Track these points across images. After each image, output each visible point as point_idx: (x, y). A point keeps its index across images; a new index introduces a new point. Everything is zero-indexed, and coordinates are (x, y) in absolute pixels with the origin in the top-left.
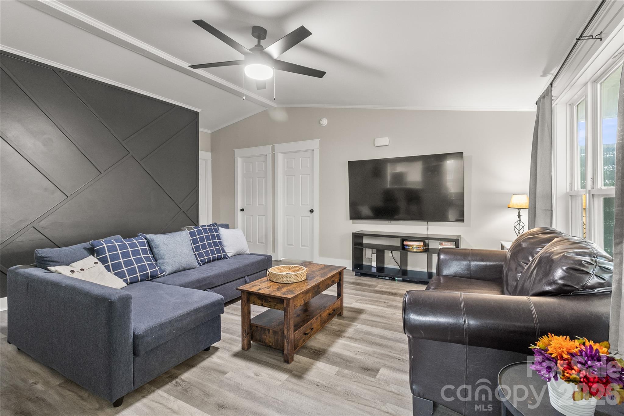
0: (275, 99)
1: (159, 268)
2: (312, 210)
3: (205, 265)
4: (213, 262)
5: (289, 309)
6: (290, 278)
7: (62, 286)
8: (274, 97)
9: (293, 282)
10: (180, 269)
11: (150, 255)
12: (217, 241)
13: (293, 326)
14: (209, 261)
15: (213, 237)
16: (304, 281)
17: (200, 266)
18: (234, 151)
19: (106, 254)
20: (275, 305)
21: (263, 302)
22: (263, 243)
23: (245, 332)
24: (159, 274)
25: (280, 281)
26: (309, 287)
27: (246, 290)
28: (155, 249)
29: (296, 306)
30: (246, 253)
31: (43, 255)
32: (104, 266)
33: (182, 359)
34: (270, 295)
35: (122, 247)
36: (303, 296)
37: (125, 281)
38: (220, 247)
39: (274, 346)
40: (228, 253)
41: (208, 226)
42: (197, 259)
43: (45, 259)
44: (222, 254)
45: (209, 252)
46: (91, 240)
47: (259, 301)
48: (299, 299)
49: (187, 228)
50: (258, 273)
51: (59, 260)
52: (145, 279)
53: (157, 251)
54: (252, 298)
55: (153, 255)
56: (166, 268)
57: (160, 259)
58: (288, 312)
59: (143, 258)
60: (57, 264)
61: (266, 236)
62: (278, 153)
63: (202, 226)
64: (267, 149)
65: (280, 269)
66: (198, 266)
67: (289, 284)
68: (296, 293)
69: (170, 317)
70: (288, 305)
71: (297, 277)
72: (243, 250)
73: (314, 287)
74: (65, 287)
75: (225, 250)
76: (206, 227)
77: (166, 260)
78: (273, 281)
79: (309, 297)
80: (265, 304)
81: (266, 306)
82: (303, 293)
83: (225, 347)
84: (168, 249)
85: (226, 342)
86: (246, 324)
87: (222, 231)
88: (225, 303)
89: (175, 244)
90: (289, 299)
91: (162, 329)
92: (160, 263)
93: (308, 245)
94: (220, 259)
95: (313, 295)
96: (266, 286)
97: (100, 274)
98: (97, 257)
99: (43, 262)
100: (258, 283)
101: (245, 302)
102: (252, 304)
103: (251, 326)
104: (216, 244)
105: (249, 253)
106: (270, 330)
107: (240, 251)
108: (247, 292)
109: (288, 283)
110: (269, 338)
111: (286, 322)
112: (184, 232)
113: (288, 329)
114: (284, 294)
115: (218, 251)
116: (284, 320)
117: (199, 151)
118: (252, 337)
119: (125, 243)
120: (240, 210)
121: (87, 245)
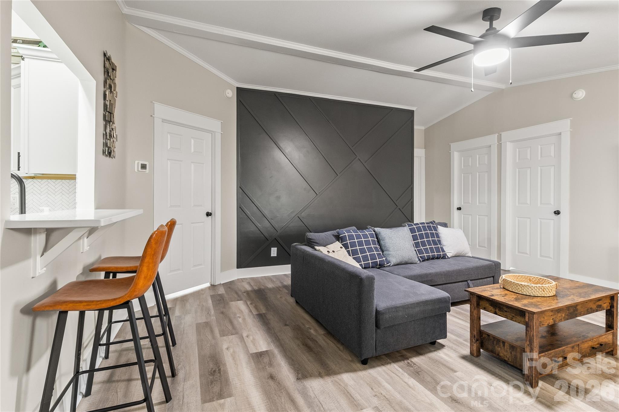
0: (511, 84)
1: (385, 258)
2: (558, 211)
3: (424, 262)
4: (432, 260)
5: (533, 325)
6: (532, 290)
7: (326, 261)
8: (511, 82)
9: (537, 295)
10: (403, 262)
11: (378, 246)
12: (436, 239)
13: (538, 346)
14: (429, 259)
15: (432, 234)
16: (552, 297)
17: (420, 262)
18: (450, 145)
19: (347, 241)
20: (513, 316)
21: (497, 310)
22: (485, 247)
23: (475, 337)
24: (386, 264)
25: (519, 291)
26: (562, 305)
27: (476, 293)
28: (381, 241)
29: (543, 323)
30: (467, 255)
31: (310, 237)
32: (347, 251)
33: (412, 344)
34: (507, 303)
35: (358, 237)
36: (552, 314)
37: (361, 265)
38: (439, 246)
39: (511, 362)
40: (447, 253)
41: (427, 223)
42: (417, 255)
43: (312, 240)
44: (442, 253)
45: (429, 250)
46: (338, 229)
47: (491, 308)
48: (547, 317)
49: (408, 224)
50: (484, 280)
51: (319, 243)
52: (375, 266)
53: (384, 244)
54: (482, 303)
55: (380, 246)
56: (391, 259)
57: (387, 250)
58: (532, 327)
59: (373, 247)
60: (318, 245)
61: (489, 240)
62: (506, 142)
63: (421, 223)
64: (493, 139)
65: (516, 278)
66: (419, 262)
67: (531, 297)
68: (542, 308)
69: (402, 302)
70: (532, 319)
71: (543, 291)
72: (463, 253)
73: (568, 307)
74: (327, 262)
75: (444, 249)
76: (425, 224)
77: (391, 253)
78: (509, 289)
79: (561, 318)
80: (499, 312)
81: (501, 315)
82: (552, 311)
83: (451, 347)
84: (392, 242)
85: (451, 342)
86: (475, 329)
87: (441, 229)
88: (451, 303)
89: (398, 238)
90: (533, 313)
91: (397, 311)
92: (386, 255)
93: (552, 256)
94: (439, 258)
95: (567, 317)
96: (499, 294)
97: (344, 256)
98: (341, 243)
99: (310, 243)
100: (489, 289)
101: (474, 305)
102: (482, 309)
103: (481, 333)
104: (435, 243)
105: (471, 255)
106: (506, 343)
107: (461, 253)
108: (476, 296)
109: (529, 296)
110: (505, 353)
111: (528, 338)
112: (405, 228)
113: (531, 348)
114: (525, 305)
115: (438, 250)
116: (526, 336)
117: (414, 149)
118: (482, 345)
119: (360, 233)
120: (456, 209)
121: (334, 232)
